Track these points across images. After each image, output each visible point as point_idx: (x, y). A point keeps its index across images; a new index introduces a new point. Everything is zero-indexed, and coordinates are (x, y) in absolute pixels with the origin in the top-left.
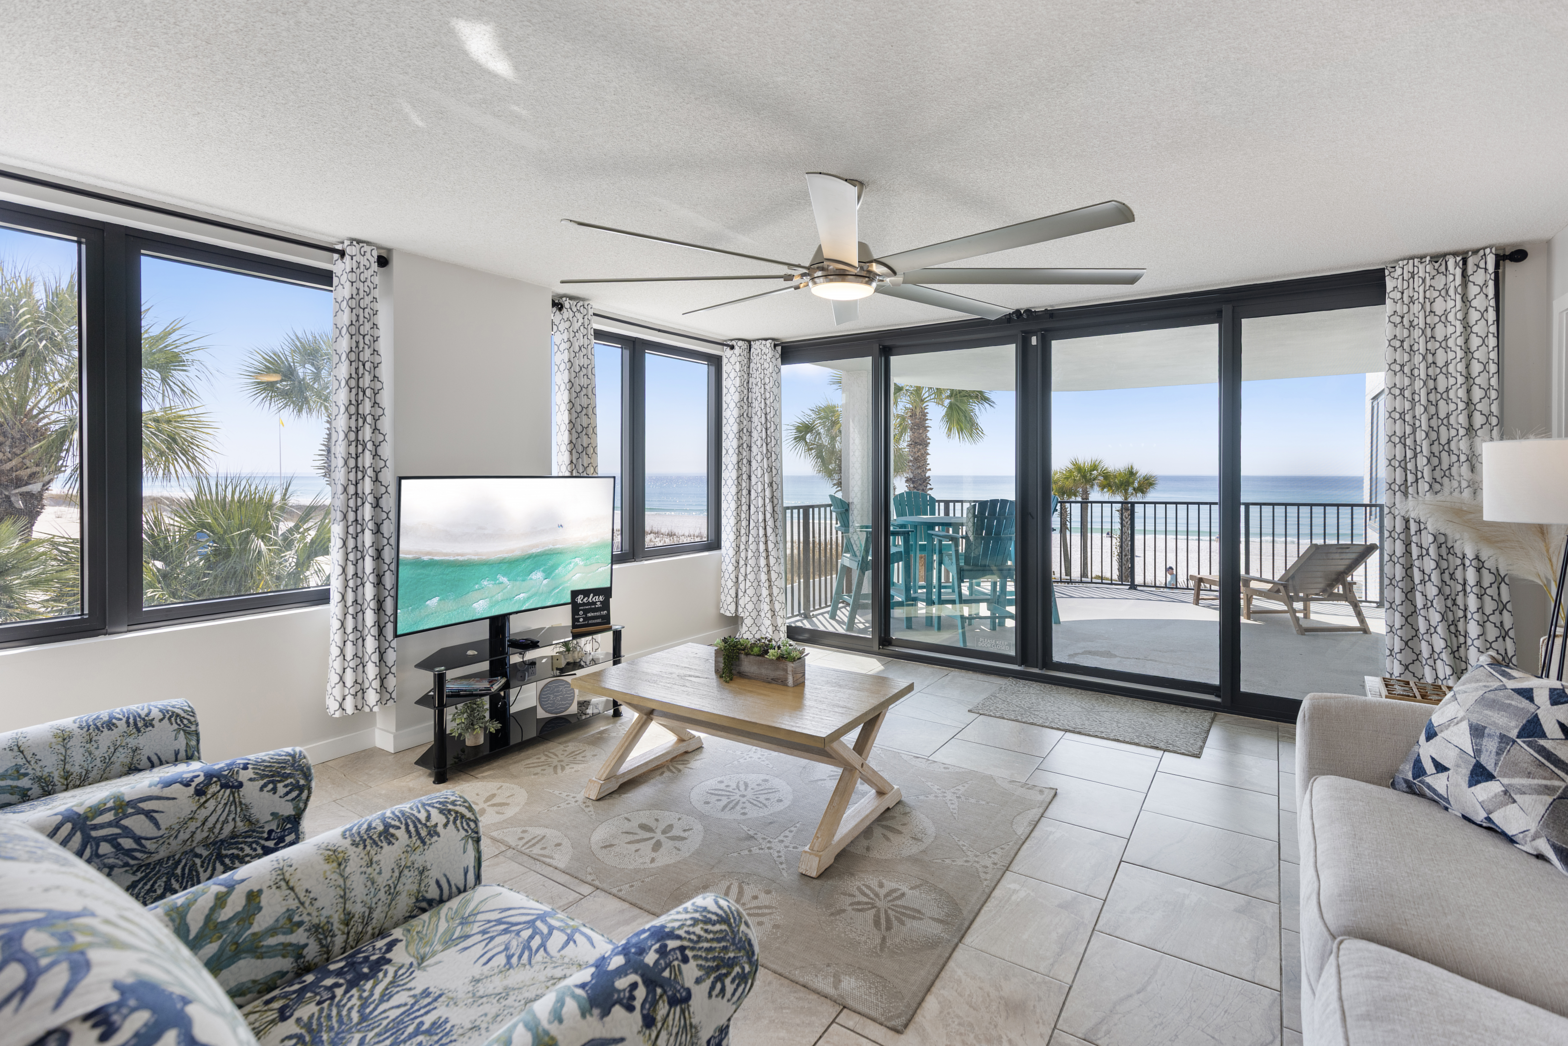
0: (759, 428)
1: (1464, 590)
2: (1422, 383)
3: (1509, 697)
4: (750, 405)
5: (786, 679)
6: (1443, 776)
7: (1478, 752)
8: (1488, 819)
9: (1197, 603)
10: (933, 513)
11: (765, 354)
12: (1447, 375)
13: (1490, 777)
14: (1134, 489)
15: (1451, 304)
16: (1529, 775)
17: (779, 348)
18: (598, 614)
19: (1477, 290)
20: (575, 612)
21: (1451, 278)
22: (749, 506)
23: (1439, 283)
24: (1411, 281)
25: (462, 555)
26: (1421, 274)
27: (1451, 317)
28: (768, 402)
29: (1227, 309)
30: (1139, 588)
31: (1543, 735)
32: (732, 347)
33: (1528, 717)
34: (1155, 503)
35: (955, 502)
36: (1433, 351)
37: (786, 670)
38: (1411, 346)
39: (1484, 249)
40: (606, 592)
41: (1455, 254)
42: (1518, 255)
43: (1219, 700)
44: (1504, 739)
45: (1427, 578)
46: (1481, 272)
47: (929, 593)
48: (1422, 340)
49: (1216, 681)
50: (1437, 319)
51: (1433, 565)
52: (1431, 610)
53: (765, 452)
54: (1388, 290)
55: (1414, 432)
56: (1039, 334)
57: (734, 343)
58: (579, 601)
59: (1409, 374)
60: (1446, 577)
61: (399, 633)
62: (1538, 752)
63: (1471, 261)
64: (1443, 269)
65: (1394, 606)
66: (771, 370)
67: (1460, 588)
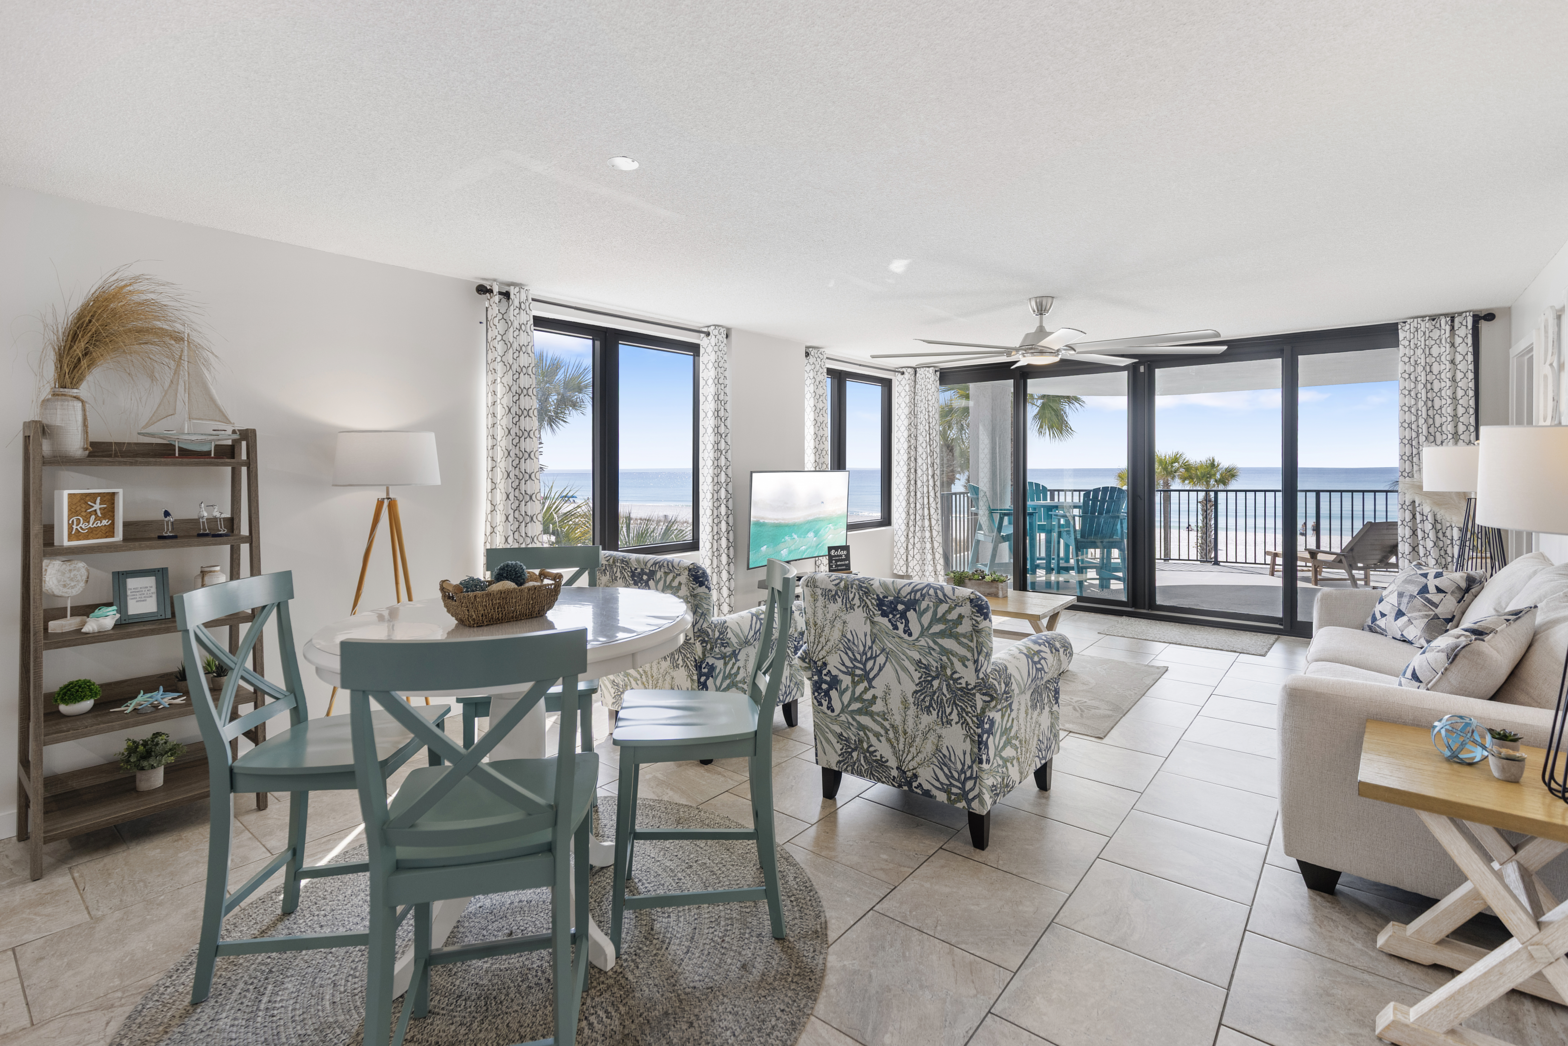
0: (924, 434)
1: (1452, 543)
2: (1423, 403)
3: (1417, 578)
4: (915, 416)
5: (998, 593)
6: (1384, 619)
7: (1399, 604)
8: (1402, 635)
9: (1273, 575)
10: (1045, 499)
11: (929, 379)
12: (1441, 398)
13: (1404, 614)
14: (1216, 481)
15: (1443, 349)
16: (1420, 611)
17: (938, 373)
18: (843, 563)
19: (1460, 340)
20: (830, 561)
21: (1443, 332)
22: (916, 493)
23: (1436, 334)
24: (1416, 333)
25: (777, 520)
26: (1422, 329)
27: (1443, 358)
28: (931, 414)
29: (1287, 349)
30: (1221, 564)
31: (1428, 592)
32: (903, 373)
33: (1423, 585)
34: (1236, 491)
35: (1059, 491)
36: (1431, 381)
37: (998, 588)
38: (1416, 378)
39: (1466, 312)
40: (846, 548)
41: (1446, 315)
42: (1490, 317)
43: (1282, 627)
44: (1412, 597)
45: (1426, 536)
46: (1464, 328)
47: (1049, 563)
48: (1423, 374)
49: (1280, 615)
50: (1434, 360)
51: (1430, 527)
52: (1429, 557)
53: (929, 452)
54: (1400, 339)
55: (1418, 436)
56: (1146, 364)
57: (904, 370)
58: (833, 554)
59: (1414, 397)
60: (1440, 535)
61: (750, 567)
62: (1425, 600)
63: (1457, 320)
64: (1438, 325)
65: (1404, 556)
66: (933, 390)
67: (1449, 542)
